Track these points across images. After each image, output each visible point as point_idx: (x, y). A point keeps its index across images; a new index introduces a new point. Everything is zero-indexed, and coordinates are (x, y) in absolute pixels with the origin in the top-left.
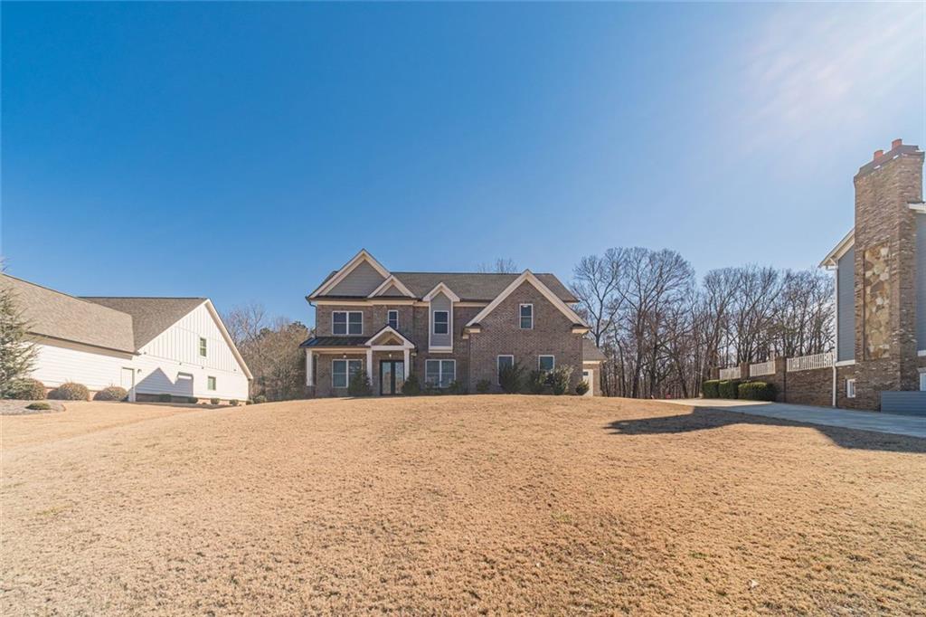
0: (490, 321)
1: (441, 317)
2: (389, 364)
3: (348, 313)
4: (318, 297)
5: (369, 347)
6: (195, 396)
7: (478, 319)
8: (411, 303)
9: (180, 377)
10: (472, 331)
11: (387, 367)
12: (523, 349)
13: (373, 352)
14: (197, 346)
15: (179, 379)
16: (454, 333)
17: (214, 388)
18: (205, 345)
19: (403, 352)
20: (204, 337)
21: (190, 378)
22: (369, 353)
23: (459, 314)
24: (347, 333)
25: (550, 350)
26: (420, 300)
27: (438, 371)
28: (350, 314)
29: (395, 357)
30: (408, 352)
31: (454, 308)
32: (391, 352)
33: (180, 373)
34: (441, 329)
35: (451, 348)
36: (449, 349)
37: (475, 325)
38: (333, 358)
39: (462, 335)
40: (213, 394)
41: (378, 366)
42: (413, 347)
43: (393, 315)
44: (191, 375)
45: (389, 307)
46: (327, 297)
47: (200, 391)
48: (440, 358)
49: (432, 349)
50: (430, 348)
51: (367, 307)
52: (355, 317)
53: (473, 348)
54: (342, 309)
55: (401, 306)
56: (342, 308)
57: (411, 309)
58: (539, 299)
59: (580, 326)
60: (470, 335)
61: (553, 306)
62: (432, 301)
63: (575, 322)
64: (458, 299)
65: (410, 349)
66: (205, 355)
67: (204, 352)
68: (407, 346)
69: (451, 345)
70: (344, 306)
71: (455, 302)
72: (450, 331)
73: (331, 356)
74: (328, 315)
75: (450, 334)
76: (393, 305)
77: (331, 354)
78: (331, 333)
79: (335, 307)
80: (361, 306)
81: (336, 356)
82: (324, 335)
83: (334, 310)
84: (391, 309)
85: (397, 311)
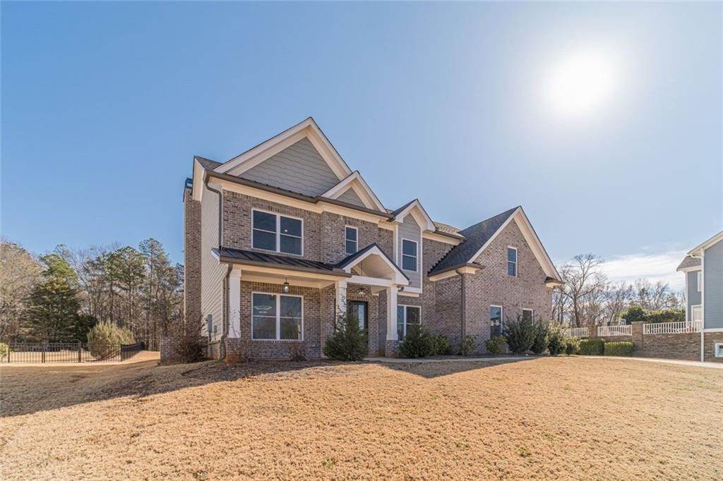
3: (278, 216)
8: (375, 220)
12: (511, 299)
16: (423, 271)
22: (342, 285)
24: (278, 250)
25: (530, 303)
26: (391, 220)
28: (282, 218)
31: (425, 240)
34: (410, 264)
36: (419, 292)
38: (255, 289)
39: (429, 275)
43: (351, 233)
45: (348, 220)
46: (240, 180)
48: (406, 303)
51: (310, 213)
52: (292, 226)
54: (270, 208)
55: (364, 221)
56: (270, 206)
57: (376, 230)
58: (522, 244)
61: (533, 254)
63: (548, 275)
64: (433, 228)
68: (397, 282)
69: (420, 288)
70: (274, 203)
71: (427, 232)
72: (419, 268)
73: (250, 286)
74: (245, 213)
75: (420, 272)
76: (353, 219)
77: (250, 283)
78: (249, 246)
79: (257, 202)
80: (301, 210)
81: (261, 287)
82: (237, 247)
83: (255, 206)
84: (349, 224)
85: (357, 228)
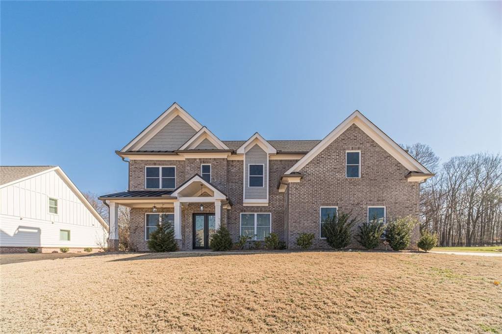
0: (311, 170)
1: (256, 170)
2: (203, 217)
3: (161, 167)
4: (130, 152)
5: (176, 198)
6: (42, 246)
7: (297, 167)
8: (224, 156)
9: (20, 230)
10: (291, 180)
11: (200, 220)
12: (349, 200)
13: (182, 204)
14: (46, 204)
15: (19, 232)
16: (270, 187)
17: (69, 239)
18: (56, 204)
19: (213, 204)
20: (55, 198)
21: (36, 231)
22: (177, 205)
23: (275, 167)
24: (161, 188)
25: (380, 200)
26: (234, 153)
27: (254, 225)
28: (163, 168)
29: (208, 210)
30: (220, 204)
31: (270, 161)
32: (202, 204)
33: (20, 227)
34: (256, 182)
35: (267, 201)
36: (264, 202)
37: (294, 174)
38: (146, 212)
39: (278, 188)
40: (65, 244)
41: (191, 220)
42: (224, 198)
43: (206, 169)
44: (39, 229)
45: (203, 161)
46: (139, 152)
47: (49, 241)
48: (256, 212)
49: (247, 202)
50: (245, 201)
51: (179, 161)
52: (169, 172)
53: (292, 199)
54: (155, 164)
55: (215, 159)
57: (225, 163)
58: (368, 145)
59: (418, 173)
60: (288, 184)
61: (385, 152)
62: (246, 154)
63: (411, 169)
64: (275, 151)
65: (222, 201)
66: (56, 212)
67: (55, 210)
68: (218, 197)
69: (266, 199)
70: (157, 161)
71: (271, 155)
72: (266, 184)
73: (144, 210)
74: (141, 170)
75: (266, 187)
76: (206, 159)
77: (144, 208)
78: (144, 187)
79: (147, 162)
80: (174, 161)
81: (150, 210)
82: (137, 190)
83: (146, 165)
84: (204, 163)
85: (210, 164)
